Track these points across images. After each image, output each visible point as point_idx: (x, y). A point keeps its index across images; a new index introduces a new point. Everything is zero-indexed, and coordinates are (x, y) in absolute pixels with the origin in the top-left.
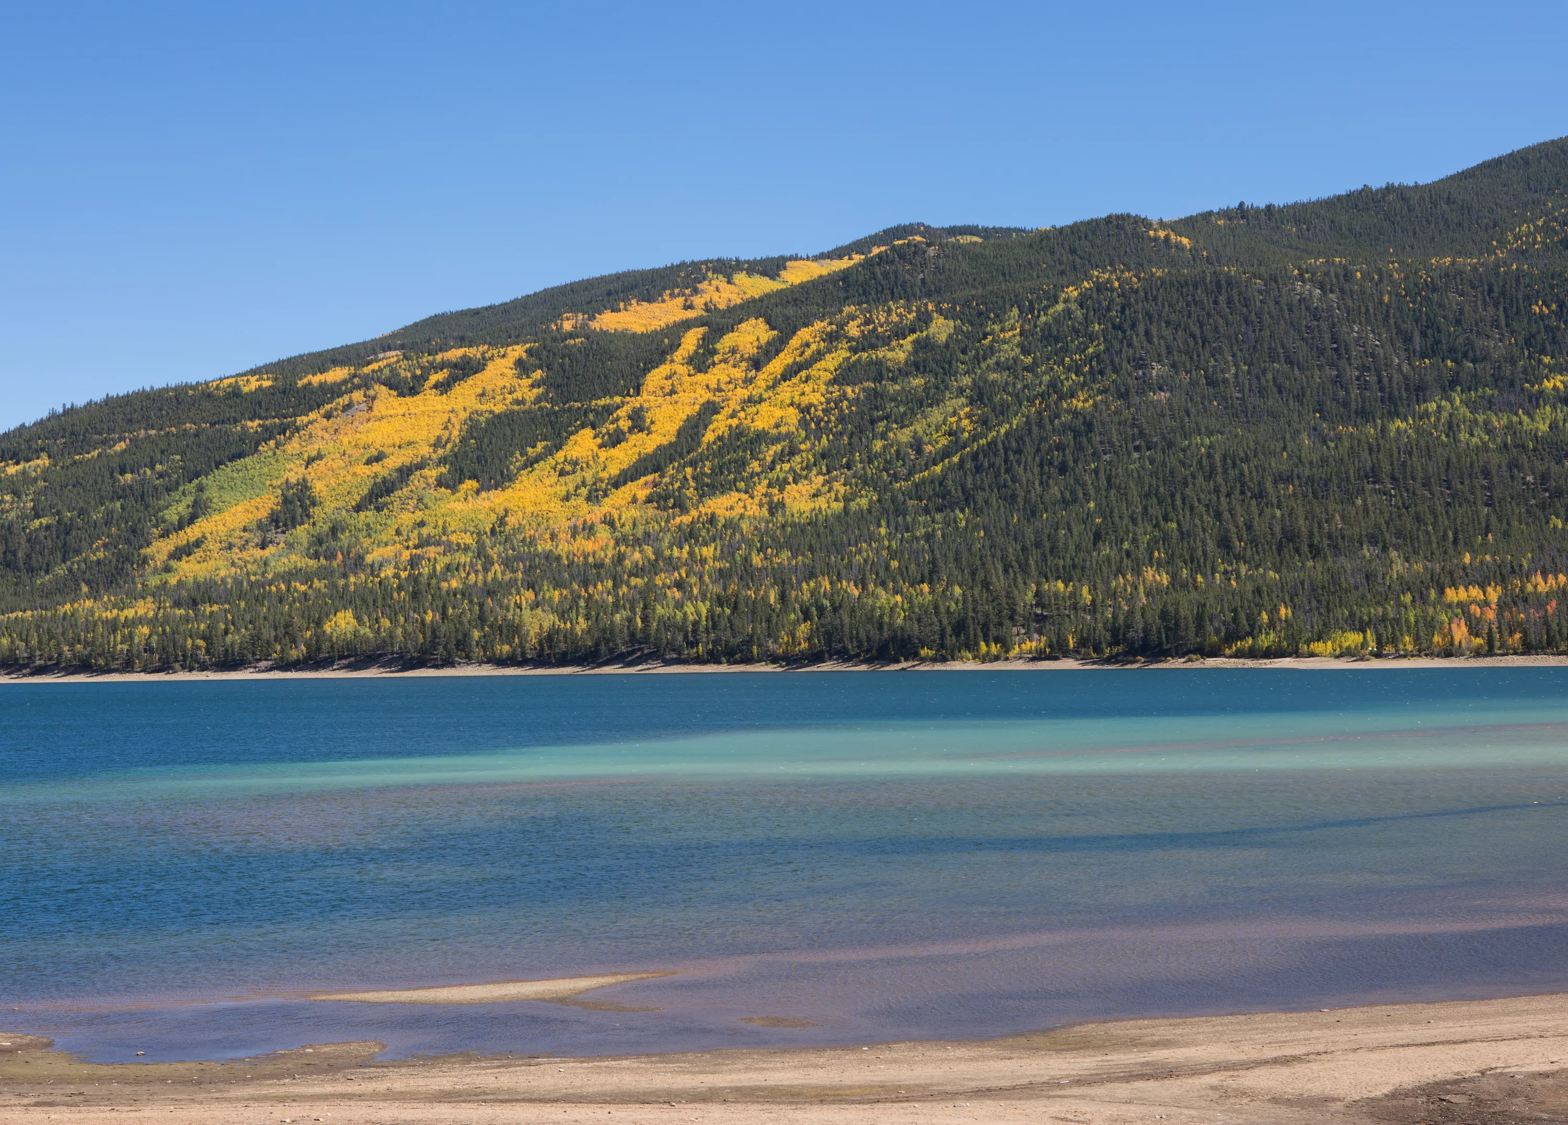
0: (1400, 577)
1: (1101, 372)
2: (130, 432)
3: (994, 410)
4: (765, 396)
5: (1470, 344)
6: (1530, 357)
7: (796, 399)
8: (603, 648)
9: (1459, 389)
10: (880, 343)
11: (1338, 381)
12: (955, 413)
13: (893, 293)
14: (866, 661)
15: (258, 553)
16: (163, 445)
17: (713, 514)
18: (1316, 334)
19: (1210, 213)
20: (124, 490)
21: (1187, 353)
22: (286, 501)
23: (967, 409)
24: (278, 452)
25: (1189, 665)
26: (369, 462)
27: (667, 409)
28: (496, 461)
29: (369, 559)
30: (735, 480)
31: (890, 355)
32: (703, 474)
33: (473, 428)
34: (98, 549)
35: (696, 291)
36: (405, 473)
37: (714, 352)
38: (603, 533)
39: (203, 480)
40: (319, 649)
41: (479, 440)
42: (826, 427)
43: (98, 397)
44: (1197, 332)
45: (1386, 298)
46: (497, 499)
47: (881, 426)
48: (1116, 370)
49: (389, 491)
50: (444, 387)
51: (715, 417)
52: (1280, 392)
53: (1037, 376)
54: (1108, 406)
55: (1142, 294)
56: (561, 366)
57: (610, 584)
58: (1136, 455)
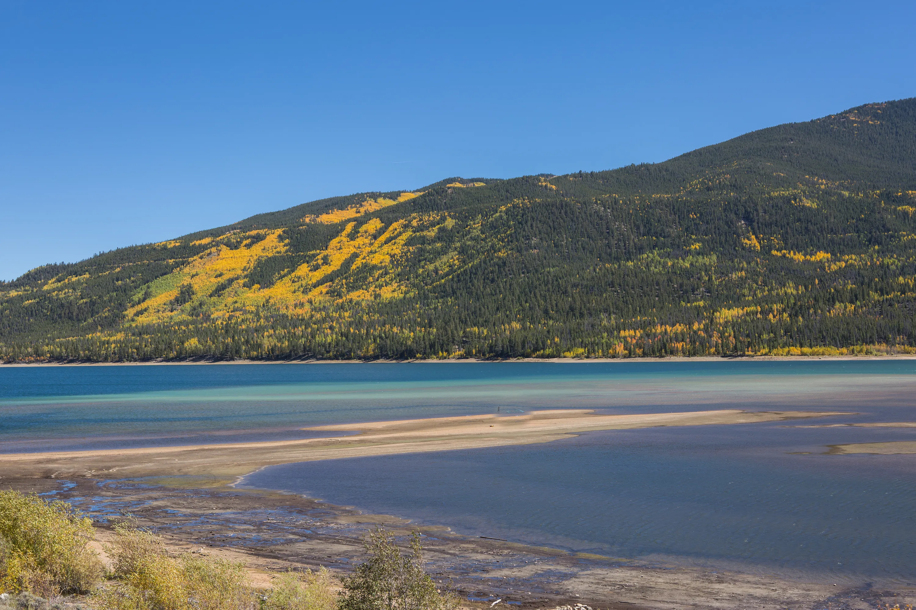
0: (605, 326)
1: (512, 242)
2: (122, 264)
3: (468, 257)
4: (377, 250)
5: (662, 230)
6: (687, 236)
7: (389, 252)
8: (293, 353)
9: (657, 249)
10: (425, 229)
11: (609, 246)
12: (452, 258)
13: (432, 208)
14: (395, 359)
15: (169, 314)
16: (134, 269)
17: (351, 299)
18: (600, 226)
19: (567, 175)
20: (118, 288)
21: (547, 234)
22: (182, 293)
23: (457, 256)
24: (181, 272)
25: (518, 361)
26: (216, 277)
27: (338, 255)
28: (268, 276)
29: (212, 317)
30: (362, 285)
31: (428, 234)
32: (350, 282)
33: (259, 263)
34: (106, 312)
35: (361, 206)
36: (231, 281)
37: (358, 232)
38: (307, 307)
39: (150, 284)
40: (181, 353)
41: (262, 268)
42: (401, 264)
43: (114, 249)
44: (551, 224)
45: (631, 211)
46: (266, 292)
47: (422, 263)
48: (517, 241)
49: (224, 289)
50: (248, 246)
51: (357, 259)
52: (584, 250)
53: (486, 243)
54: (513, 256)
55: (531, 209)
56: (297, 237)
57: (303, 327)
58: (523, 275)
